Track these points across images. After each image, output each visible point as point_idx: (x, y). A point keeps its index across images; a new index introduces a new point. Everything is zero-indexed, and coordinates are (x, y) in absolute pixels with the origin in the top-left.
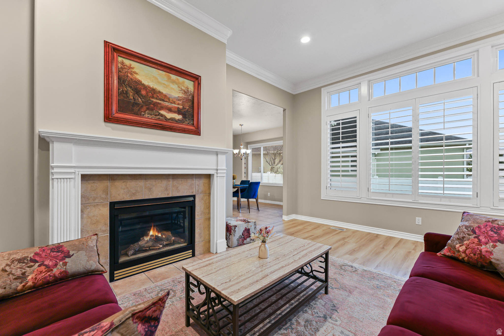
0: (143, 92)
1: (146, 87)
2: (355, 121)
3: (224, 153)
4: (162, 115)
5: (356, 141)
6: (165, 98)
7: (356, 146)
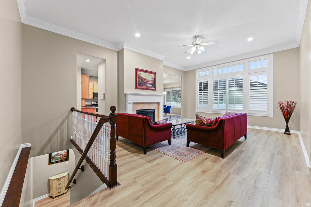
0: (143, 80)
1: (144, 78)
2: (207, 83)
3: (162, 96)
4: (147, 86)
5: (208, 90)
6: (148, 81)
7: (208, 92)
